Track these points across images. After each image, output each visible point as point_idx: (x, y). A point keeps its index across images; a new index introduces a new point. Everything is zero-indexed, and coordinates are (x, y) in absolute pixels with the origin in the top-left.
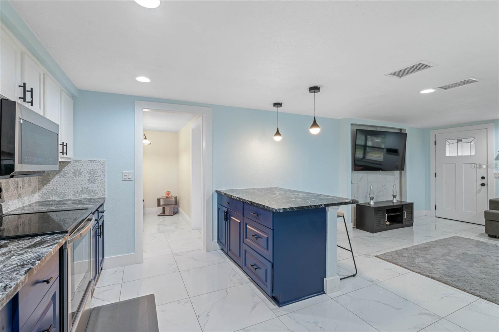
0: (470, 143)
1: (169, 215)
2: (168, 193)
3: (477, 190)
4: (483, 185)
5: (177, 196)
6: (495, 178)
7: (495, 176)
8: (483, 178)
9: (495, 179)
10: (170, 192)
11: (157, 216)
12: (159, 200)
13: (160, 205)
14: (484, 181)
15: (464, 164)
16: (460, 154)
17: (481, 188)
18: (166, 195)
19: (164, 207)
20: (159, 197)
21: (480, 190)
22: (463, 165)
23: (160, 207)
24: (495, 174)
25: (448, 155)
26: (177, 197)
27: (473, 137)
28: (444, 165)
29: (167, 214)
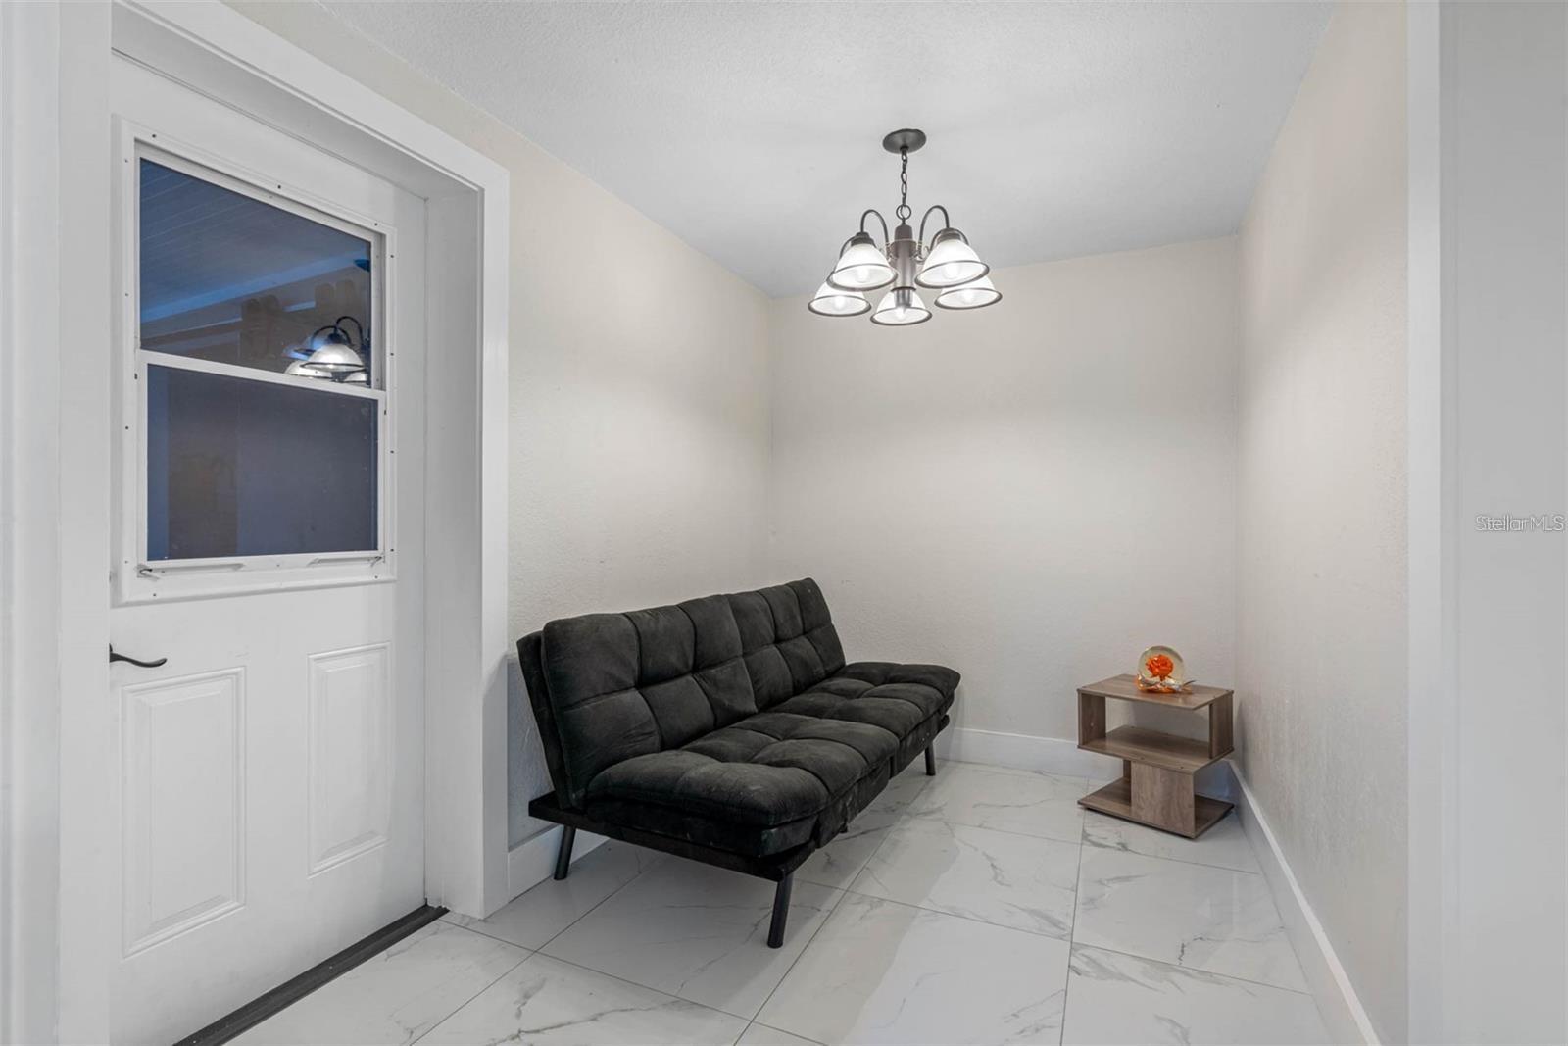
1: (1159, 823)
2: (1161, 665)
5: (1230, 687)
10: (1172, 659)
11: (1078, 809)
12: (1092, 706)
13: (1102, 735)
18: (1147, 675)
19: (1129, 762)
20: (1089, 681)
23: (1103, 750)
26: (1232, 692)
29: (1146, 816)
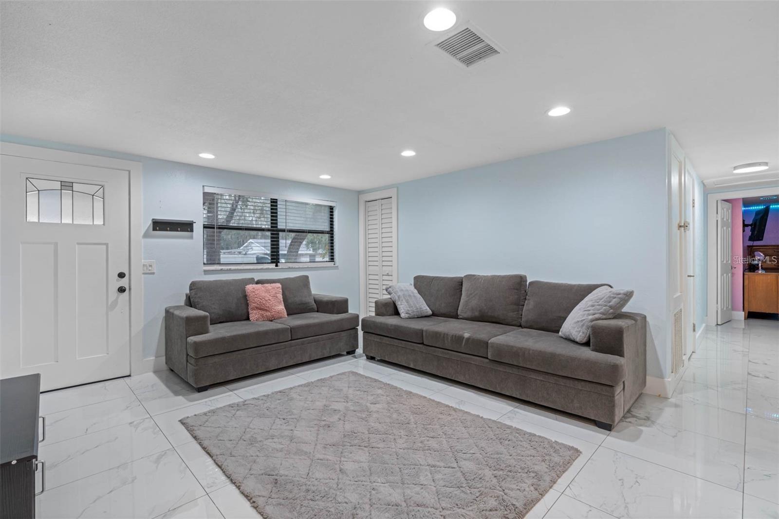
0: (93, 195)
3: (109, 303)
4: (122, 290)
6: (144, 274)
7: (144, 270)
8: (121, 275)
9: (143, 276)
14: (124, 282)
15: (78, 244)
16: (67, 220)
17: (117, 298)
21: (115, 303)
22: (77, 246)
24: (144, 265)
25: (32, 218)
27: (100, 183)
28: (21, 245)
